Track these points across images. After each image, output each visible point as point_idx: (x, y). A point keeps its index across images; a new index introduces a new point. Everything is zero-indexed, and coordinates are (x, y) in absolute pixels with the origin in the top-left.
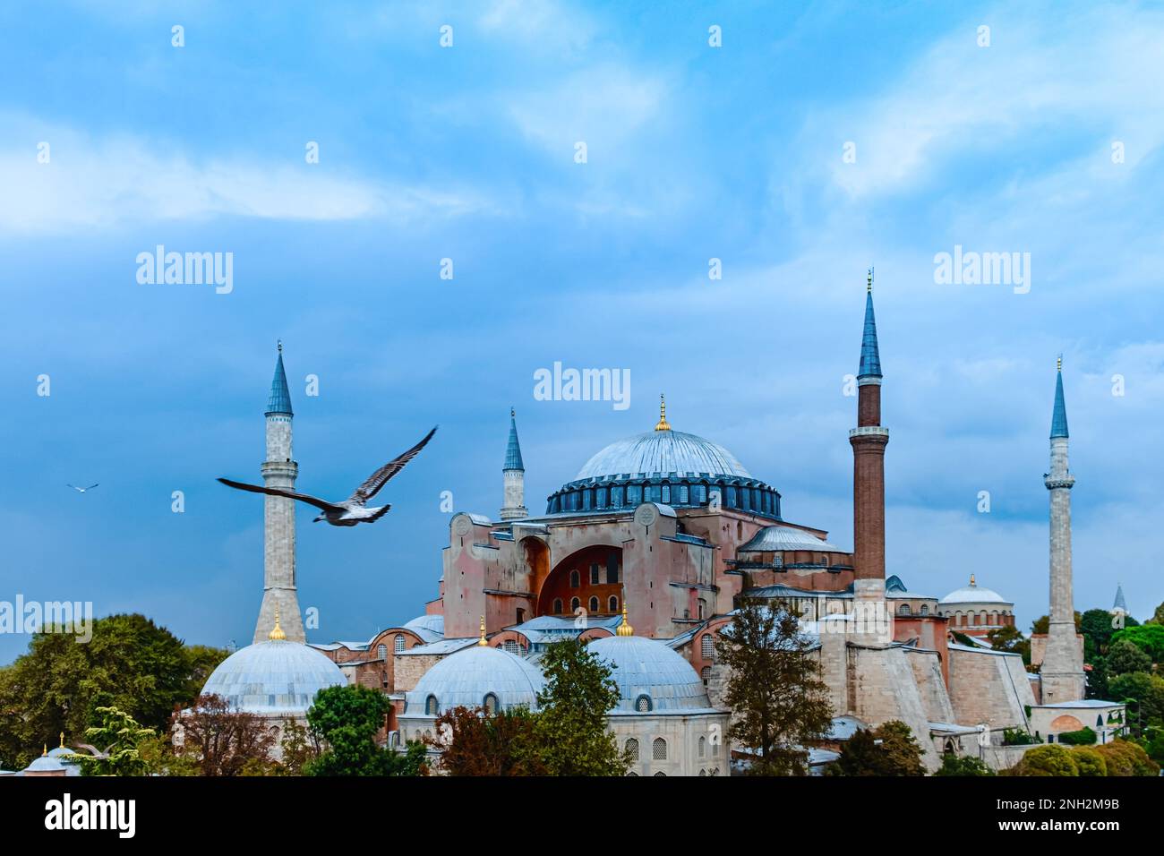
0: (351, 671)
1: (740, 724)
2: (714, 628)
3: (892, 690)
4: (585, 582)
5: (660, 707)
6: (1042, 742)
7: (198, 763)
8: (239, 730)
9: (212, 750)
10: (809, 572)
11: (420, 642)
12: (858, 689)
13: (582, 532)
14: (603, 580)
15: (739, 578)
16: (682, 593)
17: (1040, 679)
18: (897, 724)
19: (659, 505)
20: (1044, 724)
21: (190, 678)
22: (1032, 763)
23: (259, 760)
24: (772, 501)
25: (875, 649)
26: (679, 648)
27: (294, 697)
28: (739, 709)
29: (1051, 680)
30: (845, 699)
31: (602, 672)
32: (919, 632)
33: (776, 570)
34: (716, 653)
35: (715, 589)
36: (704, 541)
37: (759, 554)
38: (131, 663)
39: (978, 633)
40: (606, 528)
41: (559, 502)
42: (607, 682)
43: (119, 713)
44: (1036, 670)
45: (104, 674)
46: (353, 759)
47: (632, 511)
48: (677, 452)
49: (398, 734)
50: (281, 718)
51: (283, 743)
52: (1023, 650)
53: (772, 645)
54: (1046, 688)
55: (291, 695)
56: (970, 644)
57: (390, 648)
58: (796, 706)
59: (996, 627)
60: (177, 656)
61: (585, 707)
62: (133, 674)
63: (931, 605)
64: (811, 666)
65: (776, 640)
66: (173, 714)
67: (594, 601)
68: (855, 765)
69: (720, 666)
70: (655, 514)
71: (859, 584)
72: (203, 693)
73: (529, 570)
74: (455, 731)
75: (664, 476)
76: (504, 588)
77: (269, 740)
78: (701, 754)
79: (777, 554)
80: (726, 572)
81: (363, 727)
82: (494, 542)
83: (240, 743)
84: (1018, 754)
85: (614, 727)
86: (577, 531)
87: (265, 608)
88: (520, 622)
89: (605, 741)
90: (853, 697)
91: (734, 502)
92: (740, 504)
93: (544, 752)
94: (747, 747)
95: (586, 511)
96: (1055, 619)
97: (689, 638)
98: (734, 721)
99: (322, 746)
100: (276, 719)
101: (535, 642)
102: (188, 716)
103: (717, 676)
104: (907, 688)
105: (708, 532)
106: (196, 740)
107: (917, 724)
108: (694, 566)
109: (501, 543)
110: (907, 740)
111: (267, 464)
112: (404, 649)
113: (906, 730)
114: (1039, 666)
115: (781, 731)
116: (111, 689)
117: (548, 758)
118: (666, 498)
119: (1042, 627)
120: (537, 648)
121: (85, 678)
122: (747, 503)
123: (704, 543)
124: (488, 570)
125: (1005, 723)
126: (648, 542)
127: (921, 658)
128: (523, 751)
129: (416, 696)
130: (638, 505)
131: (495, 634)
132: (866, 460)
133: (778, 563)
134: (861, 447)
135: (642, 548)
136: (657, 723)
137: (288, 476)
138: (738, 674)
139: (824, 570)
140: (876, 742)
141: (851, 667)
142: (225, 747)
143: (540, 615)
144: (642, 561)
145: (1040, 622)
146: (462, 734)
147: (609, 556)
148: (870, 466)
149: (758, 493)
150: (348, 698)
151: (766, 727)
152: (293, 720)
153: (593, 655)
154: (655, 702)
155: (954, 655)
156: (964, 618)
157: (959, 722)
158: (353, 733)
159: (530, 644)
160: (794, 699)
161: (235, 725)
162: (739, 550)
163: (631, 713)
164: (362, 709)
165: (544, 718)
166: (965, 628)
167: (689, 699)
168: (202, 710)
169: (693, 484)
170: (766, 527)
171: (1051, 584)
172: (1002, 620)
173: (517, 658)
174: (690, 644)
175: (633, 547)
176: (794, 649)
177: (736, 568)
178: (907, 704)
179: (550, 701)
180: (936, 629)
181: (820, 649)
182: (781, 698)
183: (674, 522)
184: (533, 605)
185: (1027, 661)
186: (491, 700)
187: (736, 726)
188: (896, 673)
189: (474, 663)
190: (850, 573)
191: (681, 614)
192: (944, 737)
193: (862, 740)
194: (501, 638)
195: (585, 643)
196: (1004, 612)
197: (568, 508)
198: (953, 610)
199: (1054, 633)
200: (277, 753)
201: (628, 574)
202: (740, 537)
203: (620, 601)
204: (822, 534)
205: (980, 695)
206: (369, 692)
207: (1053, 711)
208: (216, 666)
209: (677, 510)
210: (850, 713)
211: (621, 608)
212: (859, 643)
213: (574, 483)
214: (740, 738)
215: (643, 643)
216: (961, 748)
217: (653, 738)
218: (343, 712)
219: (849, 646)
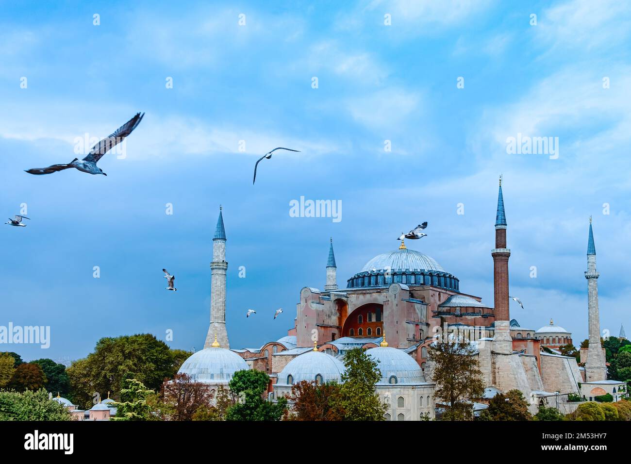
0: (251, 363)
1: (440, 391)
2: (427, 344)
3: (514, 374)
4: (365, 320)
5: (401, 382)
6: (587, 400)
7: (175, 407)
8: (196, 392)
9: (182, 401)
10: (473, 317)
11: (285, 349)
12: (497, 374)
13: (364, 297)
14: (374, 320)
15: (439, 320)
16: (412, 327)
17: (585, 370)
18: (516, 391)
19: (401, 284)
20: (587, 391)
21: (172, 365)
22: (582, 411)
23: (205, 406)
24: (455, 283)
25: (505, 355)
26: (410, 353)
27: (223, 375)
28: (440, 383)
29: (590, 370)
30: (491, 379)
31: (373, 364)
32: (526, 347)
33: (457, 316)
34: (428, 355)
35: (428, 325)
36: (422, 302)
37: (449, 308)
38: (144, 358)
39: (554, 347)
40: (375, 295)
41: (353, 283)
42: (376, 369)
43: (137, 382)
44: (583, 365)
45: (131, 363)
46: (251, 406)
47: (387, 287)
48: (410, 259)
49: (273, 394)
50: (216, 385)
51: (217, 397)
52: (577, 356)
53: (455, 352)
54: (588, 374)
55: (222, 373)
56: (551, 352)
57: (270, 352)
58: (467, 382)
59: (564, 345)
60: (167, 355)
61: (364, 381)
62: (145, 363)
63: (532, 333)
64: (474, 363)
65: (457, 350)
66: (164, 383)
67: (369, 330)
68: (496, 411)
69: (430, 362)
70: (399, 289)
71: (497, 323)
72: (178, 373)
73: (338, 314)
74: (301, 393)
75: (404, 270)
76: (326, 323)
77: (210, 396)
78: (421, 405)
79: (457, 308)
80: (433, 317)
81: (256, 390)
82: (322, 301)
83: (196, 397)
84: (575, 406)
85: (378, 391)
86: (361, 297)
87: (210, 332)
88: (333, 339)
89: (374, 398)
90: (495, 377)
91: (437, 283)
92: (440, 284)
93: (344, 403)
94: (443, 401)
95: (366, 287)
96: (591, 341)
97: (415, 348)
98: (437, 389)
99: (236, 399)
100: (214, 386)
101: (341, 349)
102: (171, 384)
103: (429, 367)
104: (521, 374)
105: (424, 297)
106: (175, 396)
107: (525, 391)
108: (417, 314)
109: (325, 302)
110: (521, 399)
111: (213, 263)
112: (277, 352)
113: (520, 394)
114: (585, 364)
115: (460, 394)
116: (134, 371)
117: (346, 406)
118: (404, 281)
119: (585, 345)
120: (341, 352)
121: (121, 365)
122: (443, 284)
124: (318, 315)
125: (568, 391)
126: (395, 302)
127: (527, 359)
128: (334, 402)
129: (282, 376)
130: (390, 284)
131: (321, 345)
132: (499, 264)
133: (458, 312)
134: (497, 258)
135: (392, 304)
136: (399, 389)
137: (223, 269)
138: (439, 366)
139: (480, 316)
140: (506, 400)
141: (494, 363)
142: (189, 399)
143: (343, 337)
144: (392, 311)
145: (584, 342)
146: (304, 394)
147: (376, 309)
148: (501, 267)
149: (448, 280)
150: (249, 376)
151: (452, 392)
152: (222, 386)
153: (368, 356)
154: (399, 379)
155: (543, 358)
156: (548, 340)
157: (546, 390)
158: (252, 393)
159: (338, 350)
160: (466, 378)
161: (194, 389)
162: (439, 306)
163: (387, 384)
164: (256, 381)
165: (345, 386)
166: (548, 345)
167: (414, 378)
168: (178, 381)
169: (417, 274)
170: (453, 295)
171: (589, 324)
172: (566, 341)
173: (332, 357)
174: (416, 351)
175: (388, 304)
176: (466, 354)
177: (438, 315)
178: (521, 381)
179: (347, 378)
180: (534, 345)
181: (478, 354)
182: (460, 378)
183: (408, 292)
184: (340, 331)
185: (578, 361)
186: (319, 377)
187: (438, 391)
188: (515, 366)
189: (311, 359)
190: (492, 318)
191: (411, 337)
192: (539, 398)
193: (499, 399)
194: (324, 347)
195: (365, 350)
196: (567, 337)
197: (357, 285)
198: (542, 336)
199: (591, 347)
200: (214, 402)
201: (386, 317)
202: (439, 300)
203: (382, 329)
204: (479, 299)
205: (556, 377)
206: (260, 373)
207: (592, 385)
208: (185, 359)
209: (409, 287)
210: (493, 385)
211: (382, 333)
212: (497, 352)
213: (360, 273)
214: (440, 397)
215: (393, 350)
216: (547, 403)
217: (398, 396)
218: (247, 383)
219: (493, 353)
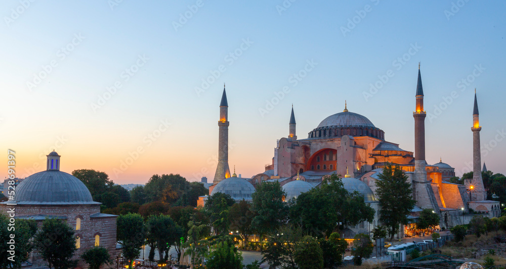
2: (368, 175)
4: (322, 160)
10: (397, 157)
11: (269, 178)
12: (416, 196)
13: (322, 144)
15: (373, 159)
16: (356, 164)
17: (470, 193)
20: (474, 208)
24: (382, 135)
25: (423, 183)
33: (385, 156)
35: (366, 163)
37: (380, 151)
40: (329, 143)
41: (312, 135)
54: (472, 196)
57: (259, 180)
63: (437, 169)
67: (325, 166)
70: (348, 139)
71: (416, 162)
73: (304, 156)
75: (348, 126)
76: (297, 161)
79: (385, 151)
80: (369, 157)
82: (293, 147)
86: (320, 144)
88: (301, 172)
90: (415, 198)
92: (373, 135)
96: (475, 173)
104: (433, 196)
105: (363, 144)
108: (360, 155)
109: (296, 147)
122: (375, 135)
123: (362, 148)
124: (291, 156)
126: (346, 148)
127: (434, 186)
131: (294, 176)
132: (419, 122)
133: (386, 154)
135: (343, 149)
137: (226, 126)
141: (414, 189)
143: (308, 170)
144: (343, 153)
147: (334, 152)
149: (378, 132)
155: (443, 185)
159: (306, 180)
162: (373, 150)
169: (357, 129)
170: (381, 143)
172: (451, 173)
173: (310, 184)
175: (340, 149)
177: (373, 156)
180: (438, 176)
183: (354, 141)
184: (307, 167)
188: (429, 190)
191: (356, 171)
192: (444, 212)
194: (296, 178)
196: (451, 171)
197: (316, 137)
199: (474, 178)
201: (339, 158)
202: (373, 146)
203: (334, 166)
205: (453, 198)
207: (476, 204)
211: (334, 168)
212: (417, 181)
219: (414, 181)
